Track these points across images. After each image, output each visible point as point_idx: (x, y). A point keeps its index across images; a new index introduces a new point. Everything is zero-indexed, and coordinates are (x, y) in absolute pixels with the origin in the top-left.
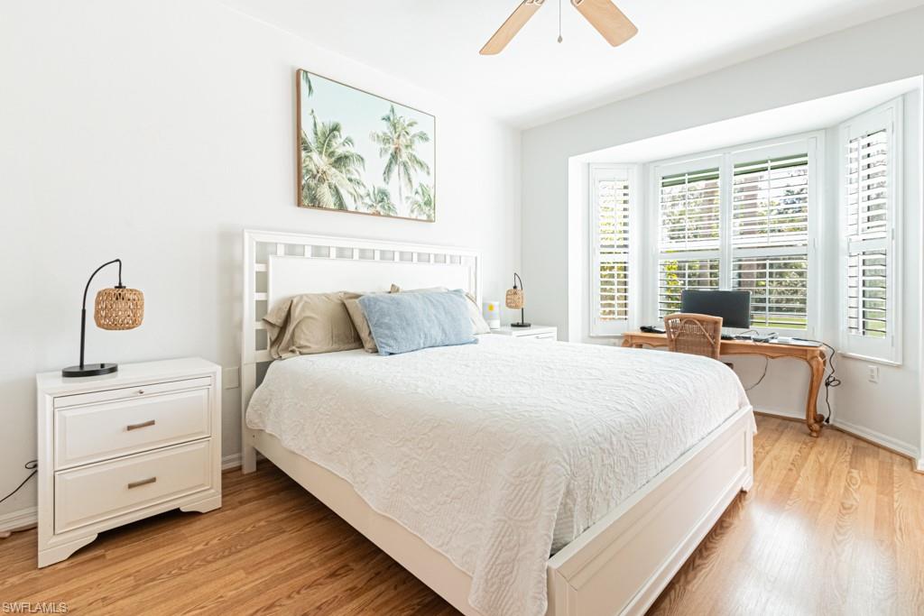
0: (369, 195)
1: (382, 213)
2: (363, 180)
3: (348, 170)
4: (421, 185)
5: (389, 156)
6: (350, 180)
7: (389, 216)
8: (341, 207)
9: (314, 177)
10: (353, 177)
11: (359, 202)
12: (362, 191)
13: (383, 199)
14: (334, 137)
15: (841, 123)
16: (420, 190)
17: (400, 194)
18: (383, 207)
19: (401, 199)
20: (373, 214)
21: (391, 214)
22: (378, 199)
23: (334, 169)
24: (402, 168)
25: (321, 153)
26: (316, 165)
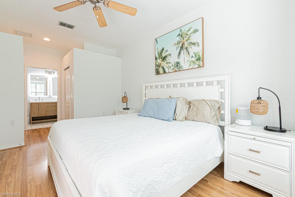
0: (173, 65)
1: (177, 70)
2: (171, 61)
3: (166, 60)
4: (194, 53)
5: (180, 48)
6: (167, 63)
7: (180, 70)
8: (165, 72)
9: (158, 66)
10: (168, 62)
11: (170, 69)
12: (170, 65)
13: (178, 65)
14: (163, 52)
16: (194, 56)
17: (184, 61)
18: (178, 68)
19: (185, 62)
20: (174, 71)
21: (181, 69)
22: (176, 65)
23: (163, 62)
24: (185, 50)
25: (159, 59)
26: (158, 63)
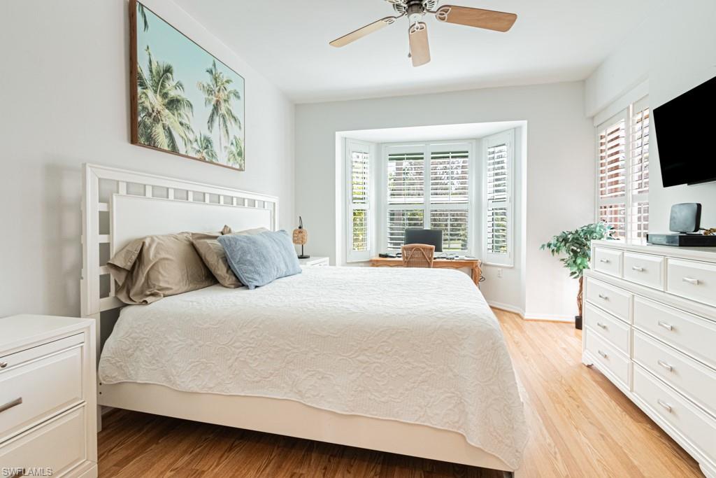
0: (196, 141)
1: (207, 160)
2: (192, 126)
3: (180, 114)
4: (235, 138)
5: (212, 107)
6: (181, 124)
7: (211, 162)
8: (174, 150)
9: (150, 115)
10: (183, 121)
11: (189, 146)
12: (191, 137)
13: (207, 146)
14: (168, 78)
15: (484, 137)
16: (234, 143)
17: (221, 144)
18: (207, 153)
19: (221, 150)
20: (200, 160)
21: (214, 160)
22: (204, 145)
23: (167, 111)
24: (221, 119)
25: (155, 92)
26: (151, 103)
